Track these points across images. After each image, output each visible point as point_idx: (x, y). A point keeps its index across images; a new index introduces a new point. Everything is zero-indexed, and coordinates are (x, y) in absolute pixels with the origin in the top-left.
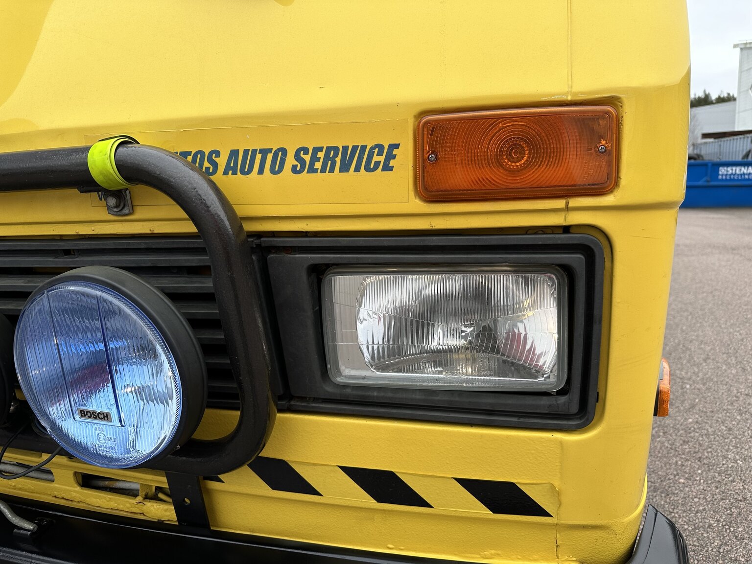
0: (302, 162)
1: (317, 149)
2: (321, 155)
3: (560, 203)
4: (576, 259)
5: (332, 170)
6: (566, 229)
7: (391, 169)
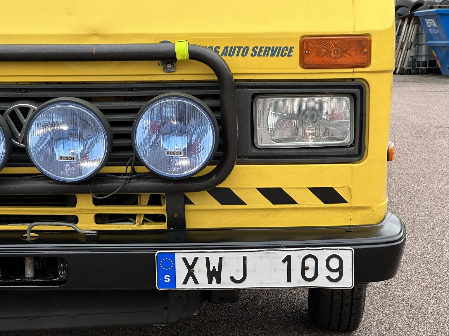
0: (256, 52)
1: (262, 48)
2: (263, 50)
3: (351, 70)
4: (356, 91)
5: (267, 55)
6: (353, 80)
7: (291, 56)
